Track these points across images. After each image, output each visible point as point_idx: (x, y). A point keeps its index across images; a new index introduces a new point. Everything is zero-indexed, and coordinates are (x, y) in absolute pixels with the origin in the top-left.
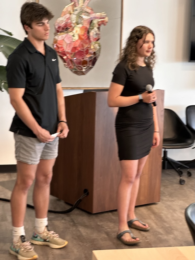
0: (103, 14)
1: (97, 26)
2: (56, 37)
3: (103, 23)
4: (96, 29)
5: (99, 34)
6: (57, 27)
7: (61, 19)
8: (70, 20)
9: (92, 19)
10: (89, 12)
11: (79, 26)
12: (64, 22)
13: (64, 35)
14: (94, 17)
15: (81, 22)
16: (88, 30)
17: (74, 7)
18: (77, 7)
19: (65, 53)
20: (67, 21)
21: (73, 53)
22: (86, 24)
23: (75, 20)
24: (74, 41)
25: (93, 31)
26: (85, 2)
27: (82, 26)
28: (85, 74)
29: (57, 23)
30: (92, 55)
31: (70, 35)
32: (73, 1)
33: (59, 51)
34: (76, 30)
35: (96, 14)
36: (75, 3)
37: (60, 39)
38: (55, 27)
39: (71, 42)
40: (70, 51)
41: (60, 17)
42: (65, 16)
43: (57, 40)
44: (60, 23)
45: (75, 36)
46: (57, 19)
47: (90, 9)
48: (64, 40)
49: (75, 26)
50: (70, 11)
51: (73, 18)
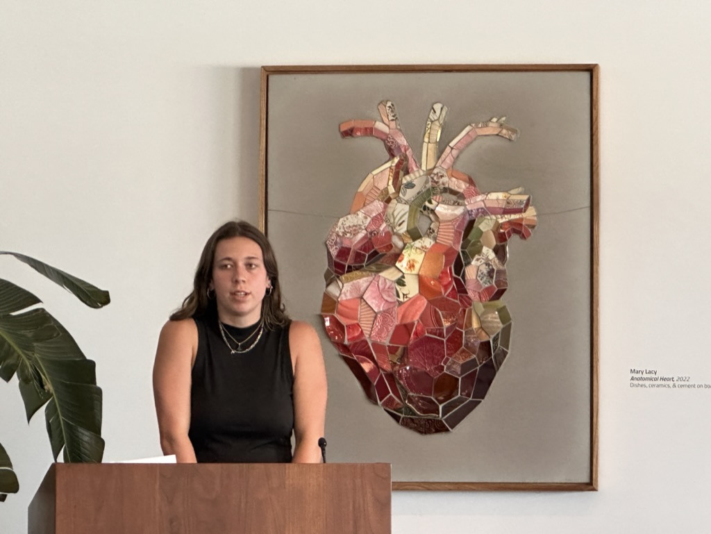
8: (387, 222)
9: (470, 215)
10: (461, 191)
11: (423, 245)
12: (365, 232)
13: (365, 279)
14: (478, 210)
15: (430, 229)
16: (456, 256)
17: (401, 173)
18: (412, 175)
19: (369, 347)
20: (374, 227)
21: (398, 348)
22: (448, 238)
23: (403, 221)
24: (400, 303)
25: (478, 260)
26: (443, 156)
27: (433, 243)
28: (447, 430)
29: (338, 235)
30: (474, 353)
31: (387, 280)
32: (395, 152)
33: (346, 342)
34: (409, 261)
35: (489, 195)
36: (404, 159)
37: (349, 297)
38: (329, 253)
39: (392, 306)
40: (386, 341)
41: (349, 214)
42: (368, 207)
43: (338, 298)
44: (348, 235)
45: (406, 284)
46: (338, 221)
47: (465, 181)
48: (361, 298)
49: (405, 245)
50: (386, 190)
51: (398, 214)
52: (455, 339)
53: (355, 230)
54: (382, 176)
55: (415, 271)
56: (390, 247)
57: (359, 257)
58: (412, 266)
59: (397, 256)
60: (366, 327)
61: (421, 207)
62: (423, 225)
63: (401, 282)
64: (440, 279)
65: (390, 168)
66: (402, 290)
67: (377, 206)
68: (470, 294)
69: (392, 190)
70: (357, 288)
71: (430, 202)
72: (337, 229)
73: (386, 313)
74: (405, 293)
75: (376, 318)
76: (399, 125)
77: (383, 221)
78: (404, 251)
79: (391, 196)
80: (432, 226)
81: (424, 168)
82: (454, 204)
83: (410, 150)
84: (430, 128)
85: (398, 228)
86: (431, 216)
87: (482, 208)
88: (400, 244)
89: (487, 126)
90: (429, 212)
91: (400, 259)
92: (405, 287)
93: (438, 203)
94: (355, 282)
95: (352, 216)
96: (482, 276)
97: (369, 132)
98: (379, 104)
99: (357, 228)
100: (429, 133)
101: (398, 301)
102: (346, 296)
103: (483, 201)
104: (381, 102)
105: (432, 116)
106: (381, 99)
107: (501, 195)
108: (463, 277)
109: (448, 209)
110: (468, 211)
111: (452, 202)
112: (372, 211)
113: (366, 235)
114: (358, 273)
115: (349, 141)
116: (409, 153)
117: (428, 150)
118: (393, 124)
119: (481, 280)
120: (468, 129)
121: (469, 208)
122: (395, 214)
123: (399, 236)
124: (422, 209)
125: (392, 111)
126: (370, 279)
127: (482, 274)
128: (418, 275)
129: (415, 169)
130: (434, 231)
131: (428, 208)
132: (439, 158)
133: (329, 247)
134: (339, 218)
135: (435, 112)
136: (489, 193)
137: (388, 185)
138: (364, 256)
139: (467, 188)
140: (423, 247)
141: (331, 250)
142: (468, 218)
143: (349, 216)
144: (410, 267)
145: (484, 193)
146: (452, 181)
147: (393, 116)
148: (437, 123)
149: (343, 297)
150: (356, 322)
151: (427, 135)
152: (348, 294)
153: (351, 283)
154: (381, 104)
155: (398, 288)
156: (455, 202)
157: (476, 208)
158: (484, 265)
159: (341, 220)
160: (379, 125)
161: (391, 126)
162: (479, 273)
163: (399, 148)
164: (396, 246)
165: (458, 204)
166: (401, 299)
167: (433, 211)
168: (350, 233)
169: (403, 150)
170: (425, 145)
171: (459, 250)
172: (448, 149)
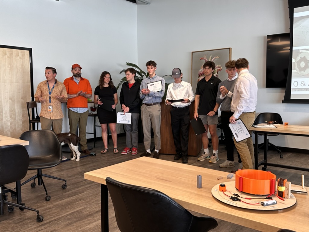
0: (220, 66)
1: (217, 72)
2: (199, 78)
3: (220, 70)
4: (216, 73)
5: (218, 76)
6: (199, 74)
7: (201, 70)
32: (206, 61)
53: (201, 71)
57: (202, 74)
94: (201, 77)
97: (203, 59)
100: (210, 58)
105: (210, 56)
106: (205, 55)
107: (218, 66)
115: (201, 60)
118: (206, 58)
120: (214, 58)
160: (204, 58)
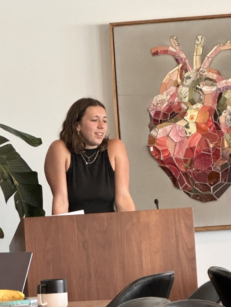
8: (178, 97)
9: (220, 90)
10: (214, 78)
11: (198, 107)
12: (167, 102)
13: (169, 126)
14: (223, 87)
15: (200, 99)
16: (214, 112)
17: (184, 72)
18: (189, 72)
19: (173, 160)
20: (171, 100)
21: (188, 160)
22: (210, 103)
23: (186, 96)
24: (188, 137)
25: (225, 113)
26: (204, 62)
27: (202, 106)
28: (216, 200)
29: (154, 105)
30: (227, 160)
31: (180, 126)
32: (180, 62)
33: (162, 159)
34: (191, 116)
35: (228, 80)
36: (185, 64)
37: (162, 136)
38: (150, 115)
39: (183, 139)
40: (182, 157)
41: (159, 94)
42: (169, 90)
43: (156, 137)
44: (159, 105)
45: (190, 127)
46: (154, 98)
47: (215, 73)
48: (168, 136)
49: (188, 108)
50: (177, 81)
51: (184, 92)
52: (217, 153)
53: (163, 102)
54: (174, 74)
55: (194, 121)
56: (180, 109)
57: (165, 115)
58: (192, 118)
59: (185, 113)
60: (171, 150)
61: (195, 88)
62: (196, 97)
63: (187, 126)
64: (207, 124)
65: (178, 69)
66: (188, 131)
67: (173, 89)
68: (223, 130)
69: (179, 81)
70: (165, 131)
71: (199, 85)
72: (153, 102)
73: (181, 142)
74: (190, 132)
75: (176, 145)
76: (181, 48)
77: (176, 96)
78: (188, 111)
79: (180, 84)
80: (201, 97)
81: (195, 68)
82: (211, 85)
83: (187, 60)
84: (197, 48)
85: (184, 100)
86: (200, 92)
87: (225, 87)
88: (185, 107)
89: (225, 45)
90: (199, 90)
91: (186, 115)
92: (189, 129)
93: (204, 86)
94: (164, 128)
95: (161, 95)
96: (228, 121)
97: (166, 52)
98: (170, 38)
99: (163, 101)
100: (197, 51)
101: (186, 136)
102: (160, 136)
103: (226, 83)
104: (171, 37)
105: (197, 42)
106: (171, 36)
108: (219, 122)
109: (208, 88)
110: (219, 89)
111: (210, 84)
112: (170, 92)
113: (168, 104)
114: (165, 123)
115: (156, 58)
116: (187, 61)
117: (196, 59)
118: (178, 48)
119: (228, 122)
120: (216, 47)
121: (219, 87)
122: (182, 93)
123: (185, 104)
124: (195, 89)
125: (177, 41)
126: (172, 126)
127: (228, 119)
128: (196, 122)
129: (190, 69)
130: (202, 100)
131: (199, 89)
132: (202, 63)
133: (150, 111)
134: (154, 97)
135: (198, 40)
136: (228, 79)
137: (177, 78)
138: (168, 114)
139: (218, 77)
140: (197, 108)
141: (151, 113)
142: (219, 92)
143: (159, 95)
144: (191, 119)
145: (226, 79)
146: (209, 74)
147: (178, 44)
148: (200, 45)
149: (159, 136)
150: (166, 148)
151: (195, 52)
152: (161, 134)
153: (162, 129)
154: (171, 38)
155: (186, 129)
156: (212, 84)
157: (222, 87)
158: (229, 115)
159: (155, 97)
160: (171, 49)
161: (177, 49)
162: (226, 119)
163: (182, 59)
164: (184, 109)
165: (214, 85)
166: (188, 135)
167: (201, 90)
168: (160, 103)
169: (184, 60)
170: (195, 57)
171: (216, 108)
172: (206, 58)
